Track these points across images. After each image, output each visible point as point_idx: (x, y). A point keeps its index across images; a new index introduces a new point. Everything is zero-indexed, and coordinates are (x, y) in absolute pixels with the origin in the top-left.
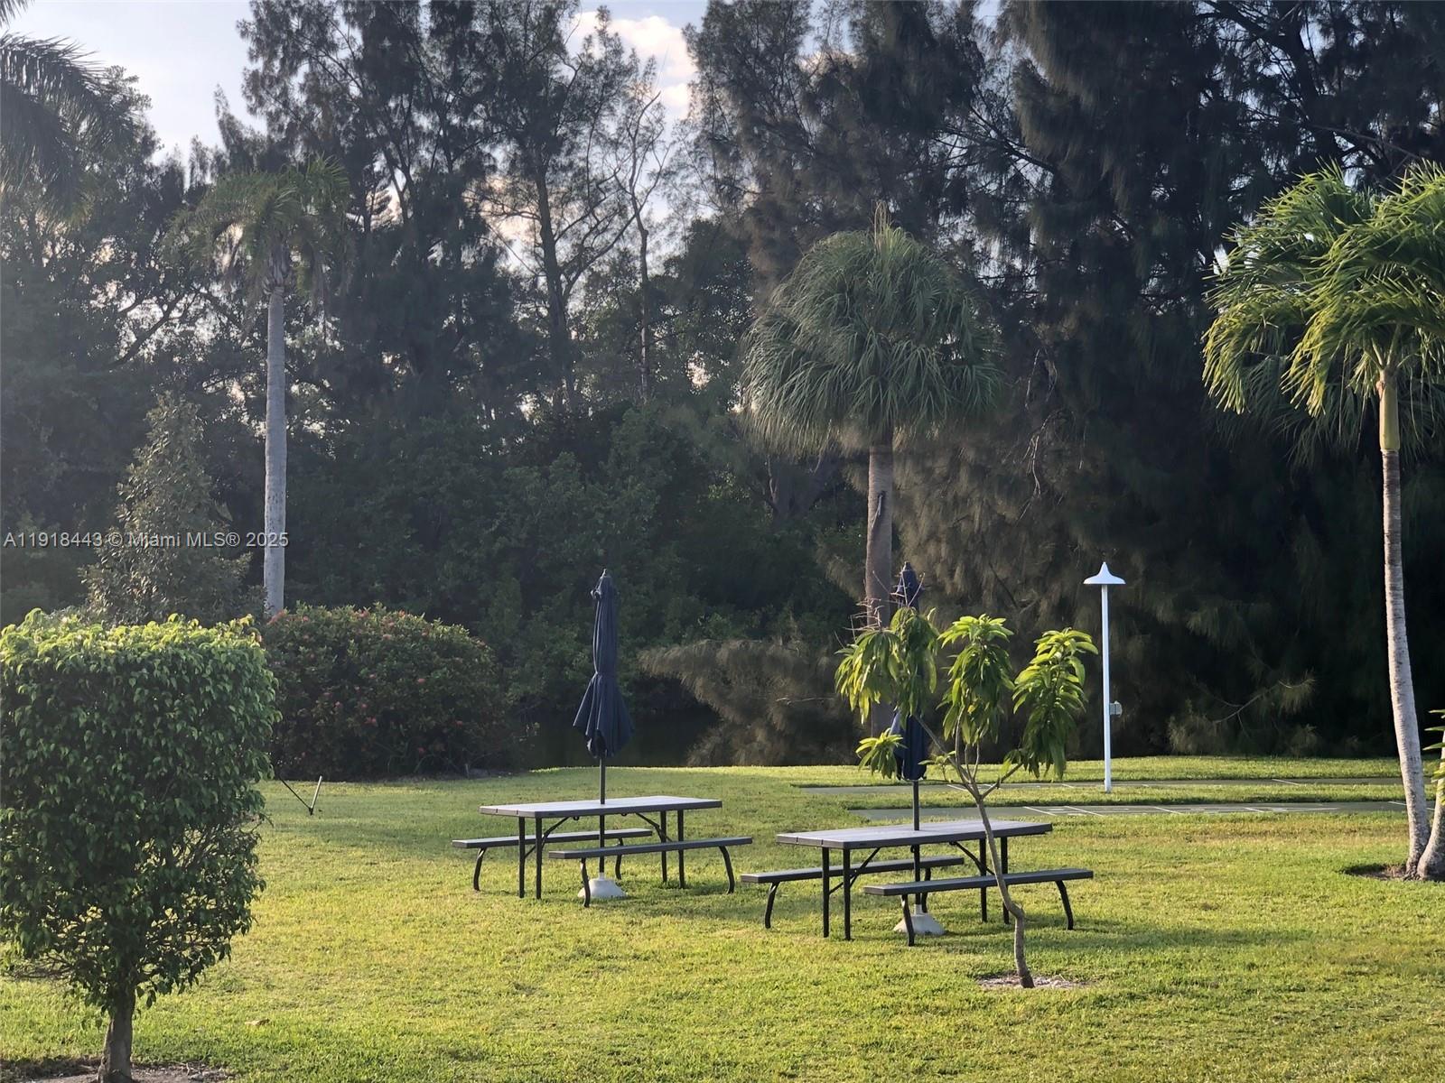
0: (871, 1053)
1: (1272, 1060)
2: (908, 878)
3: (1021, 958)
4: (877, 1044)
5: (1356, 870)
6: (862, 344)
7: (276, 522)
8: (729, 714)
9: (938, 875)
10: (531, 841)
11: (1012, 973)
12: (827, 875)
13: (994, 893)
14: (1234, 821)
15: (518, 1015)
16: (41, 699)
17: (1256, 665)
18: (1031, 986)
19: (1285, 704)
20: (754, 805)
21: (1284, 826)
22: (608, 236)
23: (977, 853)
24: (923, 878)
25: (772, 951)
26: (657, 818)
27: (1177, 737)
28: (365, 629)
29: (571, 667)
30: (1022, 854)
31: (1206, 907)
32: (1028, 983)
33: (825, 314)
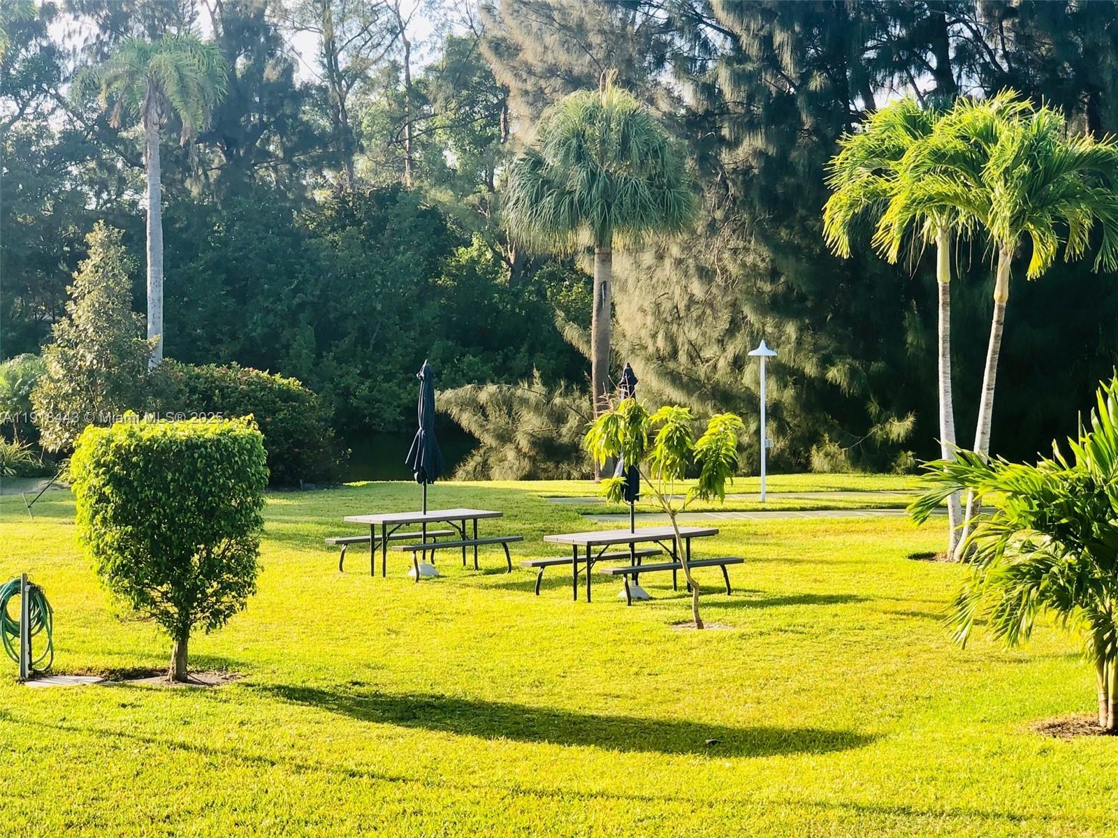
0: (608, 665)
1: (836, 666)
2: (627, 564)
3: (696, 611)
4: (612, 660)
5: (917, 557)
6: (593, 176)
7: (156, 301)
8: (488, 440)
9: (645, 562)
10: (379, 539)
11: (692, 621)
12: (576, 561)
13: (681, 573)
14: (847, 523)
15: (396, 645)
16: (146, 465)
17: (874, 408)
18: (702, 627)
19: (893, 436)
20: (515, 511)
21: (880, 526)
22: (381, 50)
23: (671, 549)
24: (636, 563)
25: (543, 609)
26: (458, 523)
27: (817, 460)
28: (225, 381)
29: (355, 396)
30: (700, 548)
31: (816, 581)
32: (700, 626)
33: (567, 155)
